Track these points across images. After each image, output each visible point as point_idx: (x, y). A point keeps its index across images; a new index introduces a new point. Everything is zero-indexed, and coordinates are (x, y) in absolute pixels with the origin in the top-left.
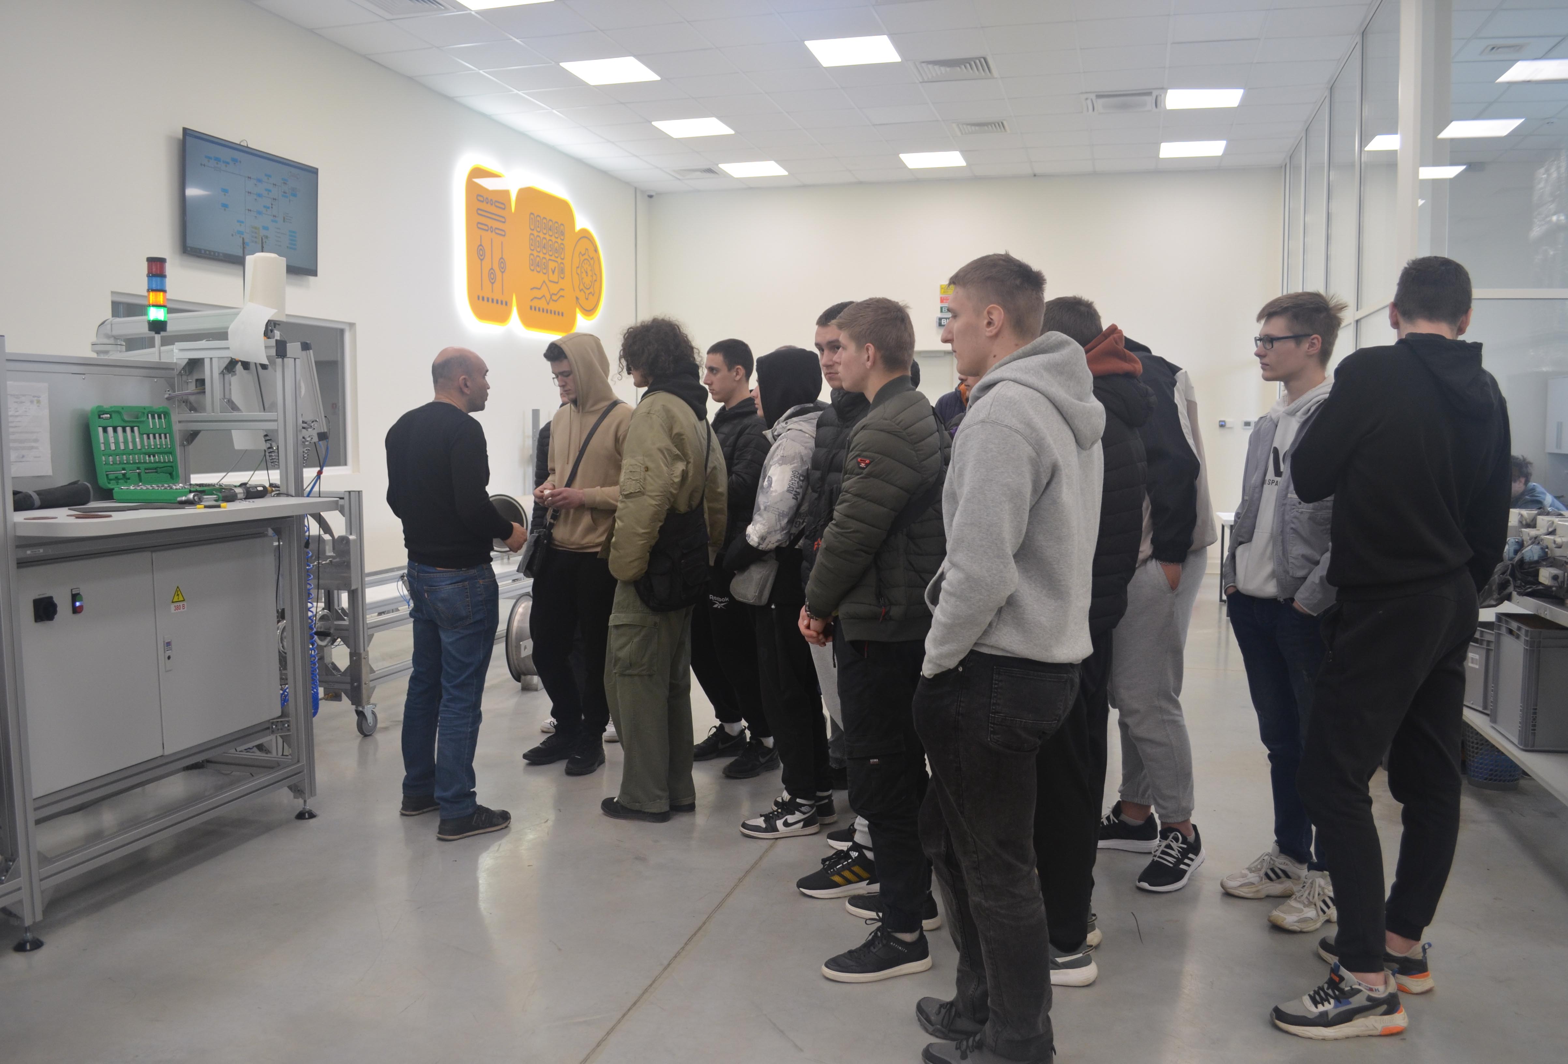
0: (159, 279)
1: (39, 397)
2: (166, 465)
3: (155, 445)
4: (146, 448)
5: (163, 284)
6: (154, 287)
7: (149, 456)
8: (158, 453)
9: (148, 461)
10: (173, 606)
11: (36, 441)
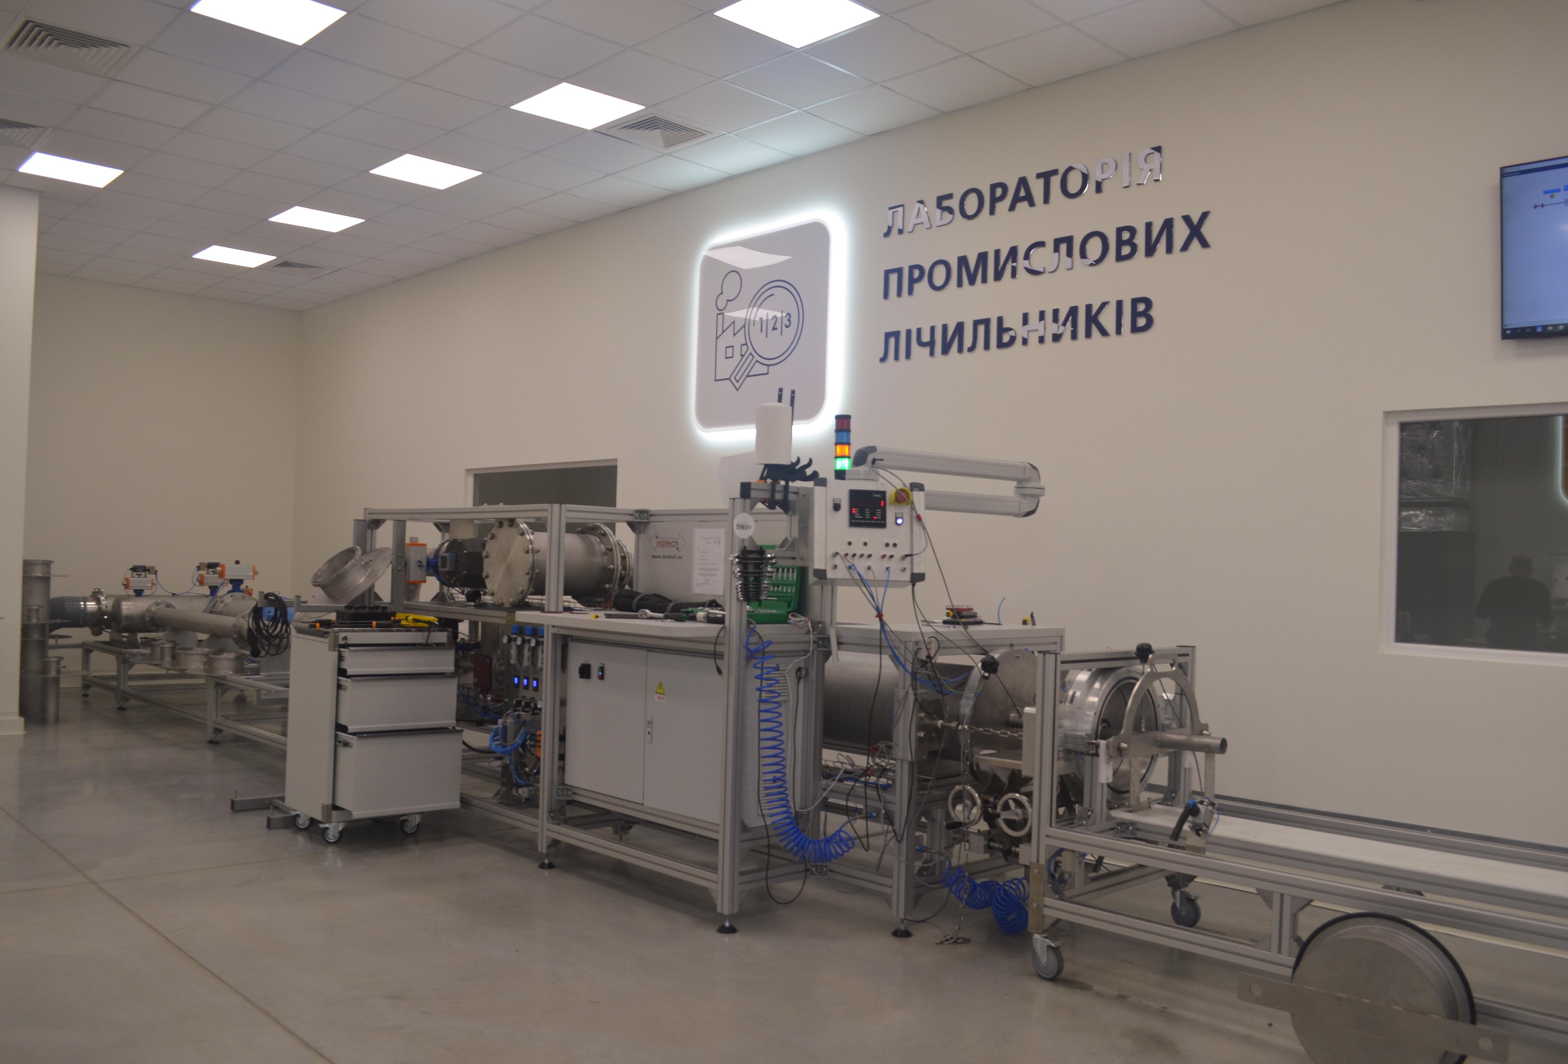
0: (845, 434)
1: (719, 539)
2: (787, 595)
3: (782, 577)
4: (785, 579)
5: (848, 437)
6: (840, 441)
7: (774, 587)
8: (782, 585)
9: (771, 590)
10: (656, 696)
11: (716, 570)
